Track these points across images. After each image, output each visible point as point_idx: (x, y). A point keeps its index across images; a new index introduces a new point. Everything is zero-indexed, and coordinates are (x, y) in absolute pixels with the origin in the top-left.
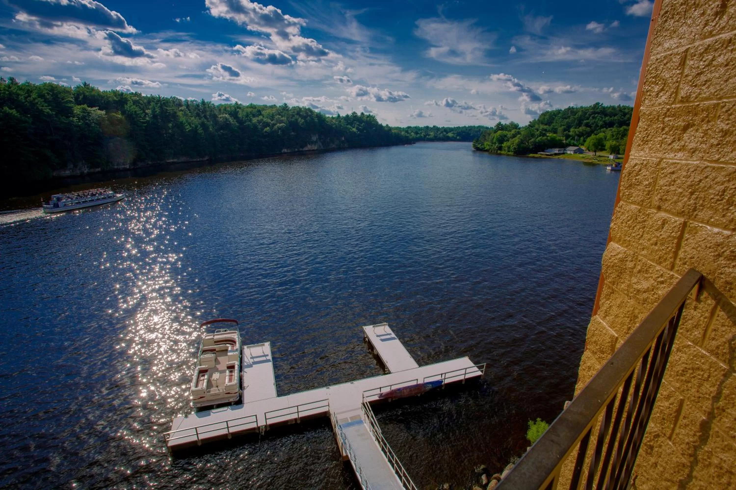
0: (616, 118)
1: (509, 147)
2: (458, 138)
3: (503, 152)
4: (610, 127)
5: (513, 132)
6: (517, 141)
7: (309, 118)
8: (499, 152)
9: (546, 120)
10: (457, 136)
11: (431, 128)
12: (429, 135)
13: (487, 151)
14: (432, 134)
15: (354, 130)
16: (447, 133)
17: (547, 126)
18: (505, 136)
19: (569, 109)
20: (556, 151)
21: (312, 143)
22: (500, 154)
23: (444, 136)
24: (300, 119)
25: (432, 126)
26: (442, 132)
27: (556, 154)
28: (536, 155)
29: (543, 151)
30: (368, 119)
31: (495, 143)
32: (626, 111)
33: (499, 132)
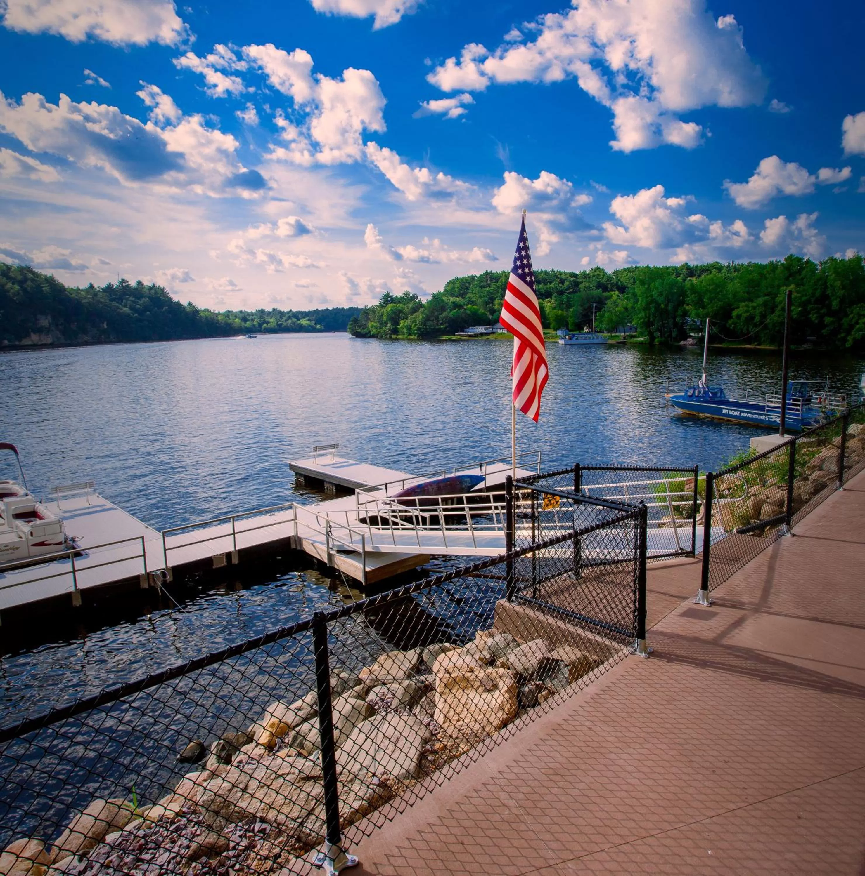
0: (552, 285)
1: (409, 328)
2: (318, 326)
3: (400, 337)
4: (547, 298)
5: (411, 305)
6: (421, 317)
7: (29, 283)
8: (394, 336)
9: (457, 290)
10: (316, 324)
11: (269, 313)
12: (268, 323)
13: (373, 336)
14: (271, 320)
15: (127, 310)
16: (299, 320)
17: (460, 298)
18: (401, 311)
19: (487, 274)
20: (481, 329)
21: (39, 331)
22: (397, 340)
23: (294, 323)
24: (9, 285)
25: (270, 310)
26: (289, 318)
27: (482, 334)
28: (454, 338)
29: (463, 331)
30: (153, 291)
31: (386, 323)
32: (563, 277)
33: (390, 306)
